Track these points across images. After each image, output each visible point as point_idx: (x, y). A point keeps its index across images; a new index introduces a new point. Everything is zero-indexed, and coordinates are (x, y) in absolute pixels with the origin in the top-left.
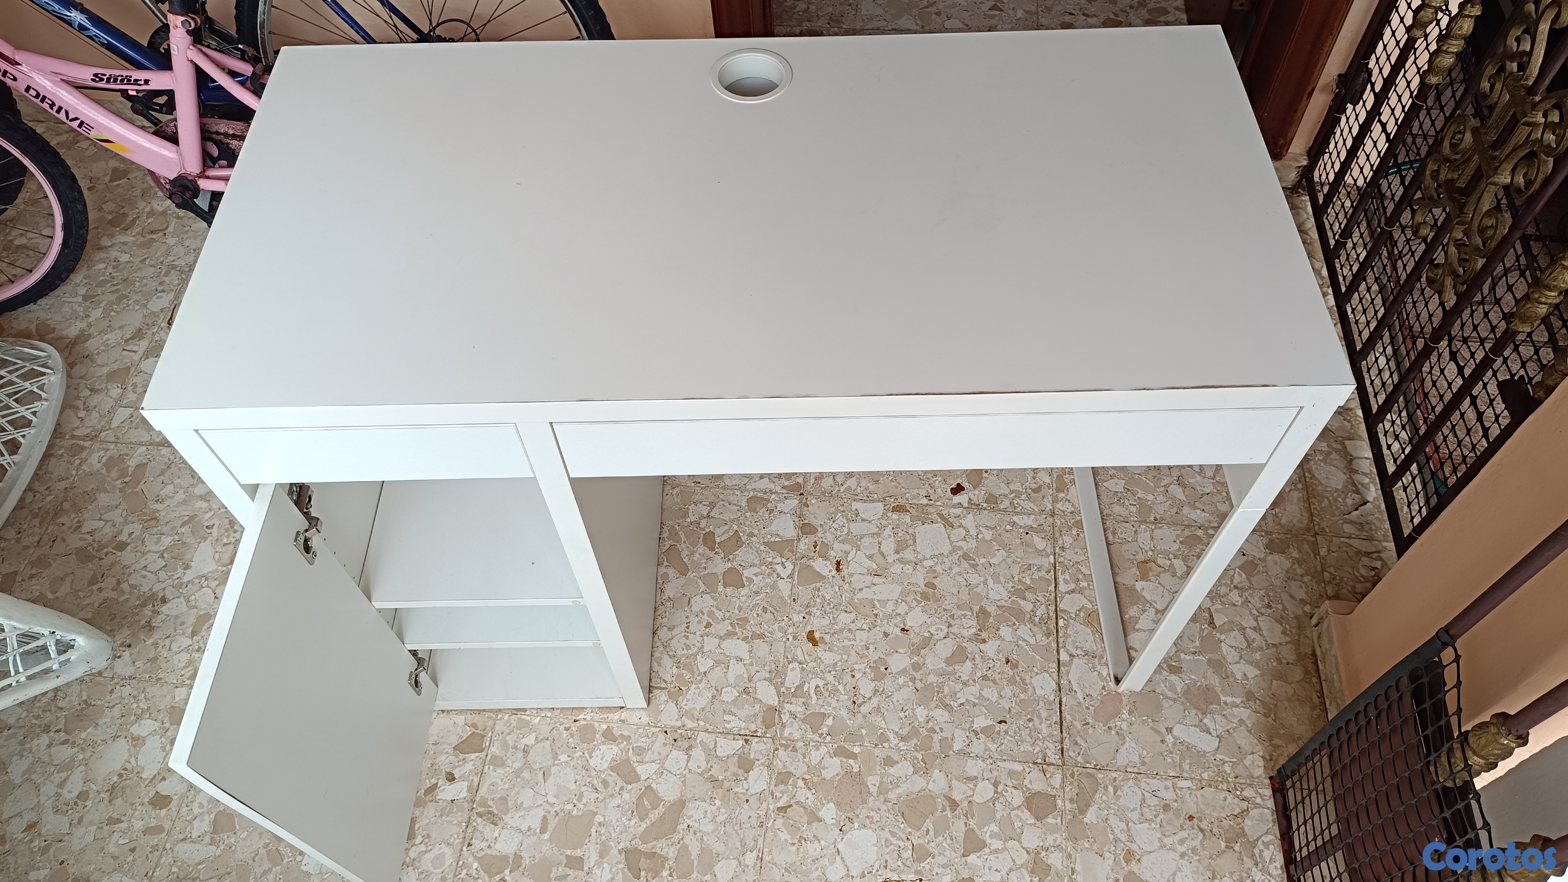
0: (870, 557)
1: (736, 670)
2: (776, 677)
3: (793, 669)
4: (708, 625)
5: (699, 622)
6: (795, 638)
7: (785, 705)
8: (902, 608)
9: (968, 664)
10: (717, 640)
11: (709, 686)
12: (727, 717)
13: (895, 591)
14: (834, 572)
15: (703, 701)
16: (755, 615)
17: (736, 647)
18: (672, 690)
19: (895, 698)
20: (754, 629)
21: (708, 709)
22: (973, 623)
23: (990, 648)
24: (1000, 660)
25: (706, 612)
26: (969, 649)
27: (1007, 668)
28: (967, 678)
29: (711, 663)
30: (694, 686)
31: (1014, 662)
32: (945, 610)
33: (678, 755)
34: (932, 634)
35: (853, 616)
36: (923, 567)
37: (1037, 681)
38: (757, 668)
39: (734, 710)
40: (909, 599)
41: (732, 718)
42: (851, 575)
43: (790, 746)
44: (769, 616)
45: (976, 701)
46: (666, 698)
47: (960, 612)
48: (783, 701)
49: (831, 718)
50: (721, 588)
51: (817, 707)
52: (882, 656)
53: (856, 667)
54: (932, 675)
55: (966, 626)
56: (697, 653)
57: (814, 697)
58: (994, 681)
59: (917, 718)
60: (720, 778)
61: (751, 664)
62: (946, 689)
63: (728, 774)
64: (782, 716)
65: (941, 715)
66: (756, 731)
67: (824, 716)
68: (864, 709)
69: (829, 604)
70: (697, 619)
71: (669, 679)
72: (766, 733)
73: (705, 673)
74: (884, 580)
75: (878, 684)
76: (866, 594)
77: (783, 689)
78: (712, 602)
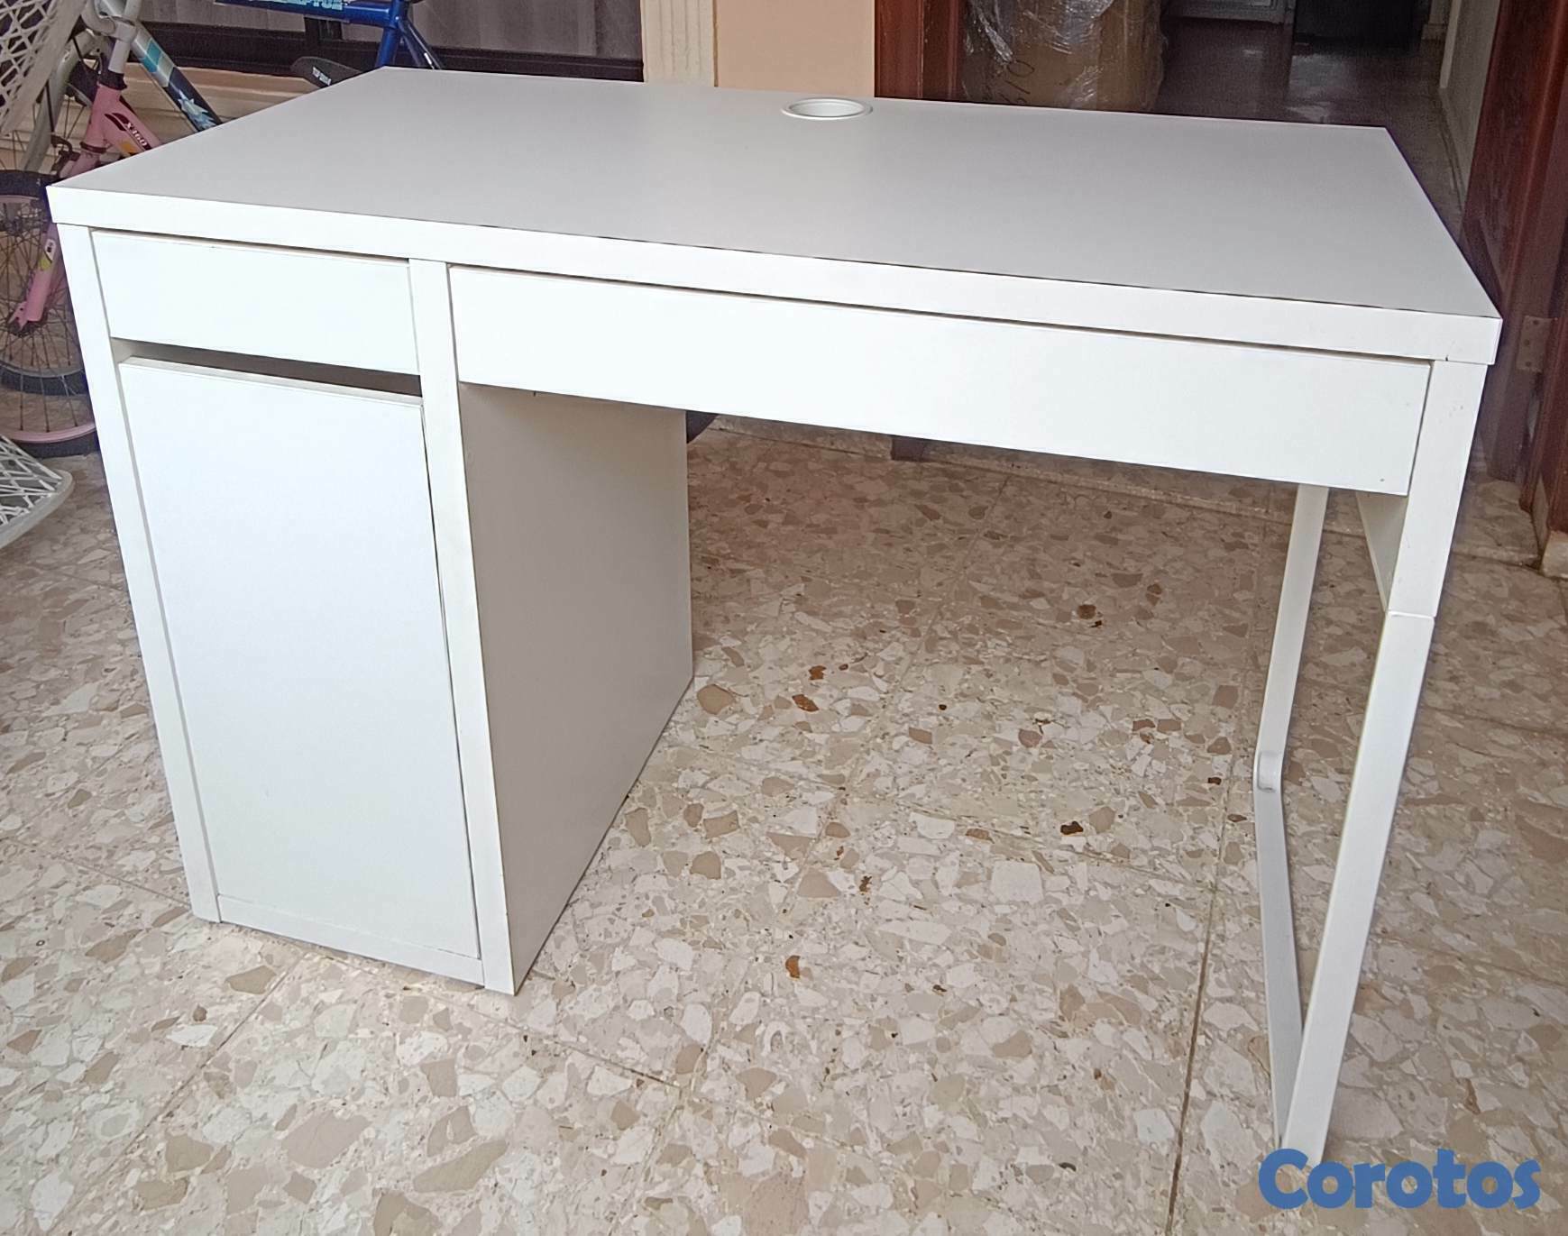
0: (916, 884)
1: (665, 980)
2: (721, 1003)
3: (748, 1001)
4: (650, 913)
5: (637, 907)
6: (767, 960)
7: (720, 1048)
8: (945, 959)
9: (1030, 1062)
10: (653, 936)
11: (616, 991)
12: (623, 1041)
13: (942, 933)
14: (856, 890)
15: (598, 1010)
16: (721, 917)
17: (678, 951)
18: (562, 983)
19: (897, 1080)
20: (711, 934)
21: (600, 1022)
22: (1054, 1005)
23: (1073, 1048)
24: (1084, 1069)
25: (651, 897)
26: (1037, 1041)
27: (1095, 1086)
28: (1023, 1082)
29: (631, 961)
30: (595, 986)
31: (1109, 1079)
32: (1010, 976)
33: (529, 1075)
34: (981, 1005)
35: (864, 952)
36: (992, 912)
37: (1143, 1118)
38: (696, 986)
39: (638, 1033)
40: (958, 950)
41: (630, 1043)
42: (880, 899)
43: (704, 1109)
44: (741, 922)
45: (1030, 1122)
46: (546, 993)
47: (1034, 985)
48: (719, 1041)
49: (783, 1084)
50: (685, 873)
51: (766, 1063)
52: (892, 1016)
53: (847, 1020)
54: (965, 1063)
55: (1040, 1006)
56: (618, 945)
57: (768, 1047)
58: (1068, 1100)
59: (922, 1122)
60: (577, 1126)
61: (690, 978)
62: (983, 1091)
63: (591, 1124)
64: (709, 1061)
65: (964, 1128)
66: (660, 1073)
67: (772, 1078)
68: (838, 1084)
69: (834, 928)
70: (637, 902)
71: (562, 968)
72: (674, 1078)
73: (618, 973)
74: (929, 916)
75: (874, 1053)
76: (892, 928)
77: (724, 1024)
78: (666, 887)
